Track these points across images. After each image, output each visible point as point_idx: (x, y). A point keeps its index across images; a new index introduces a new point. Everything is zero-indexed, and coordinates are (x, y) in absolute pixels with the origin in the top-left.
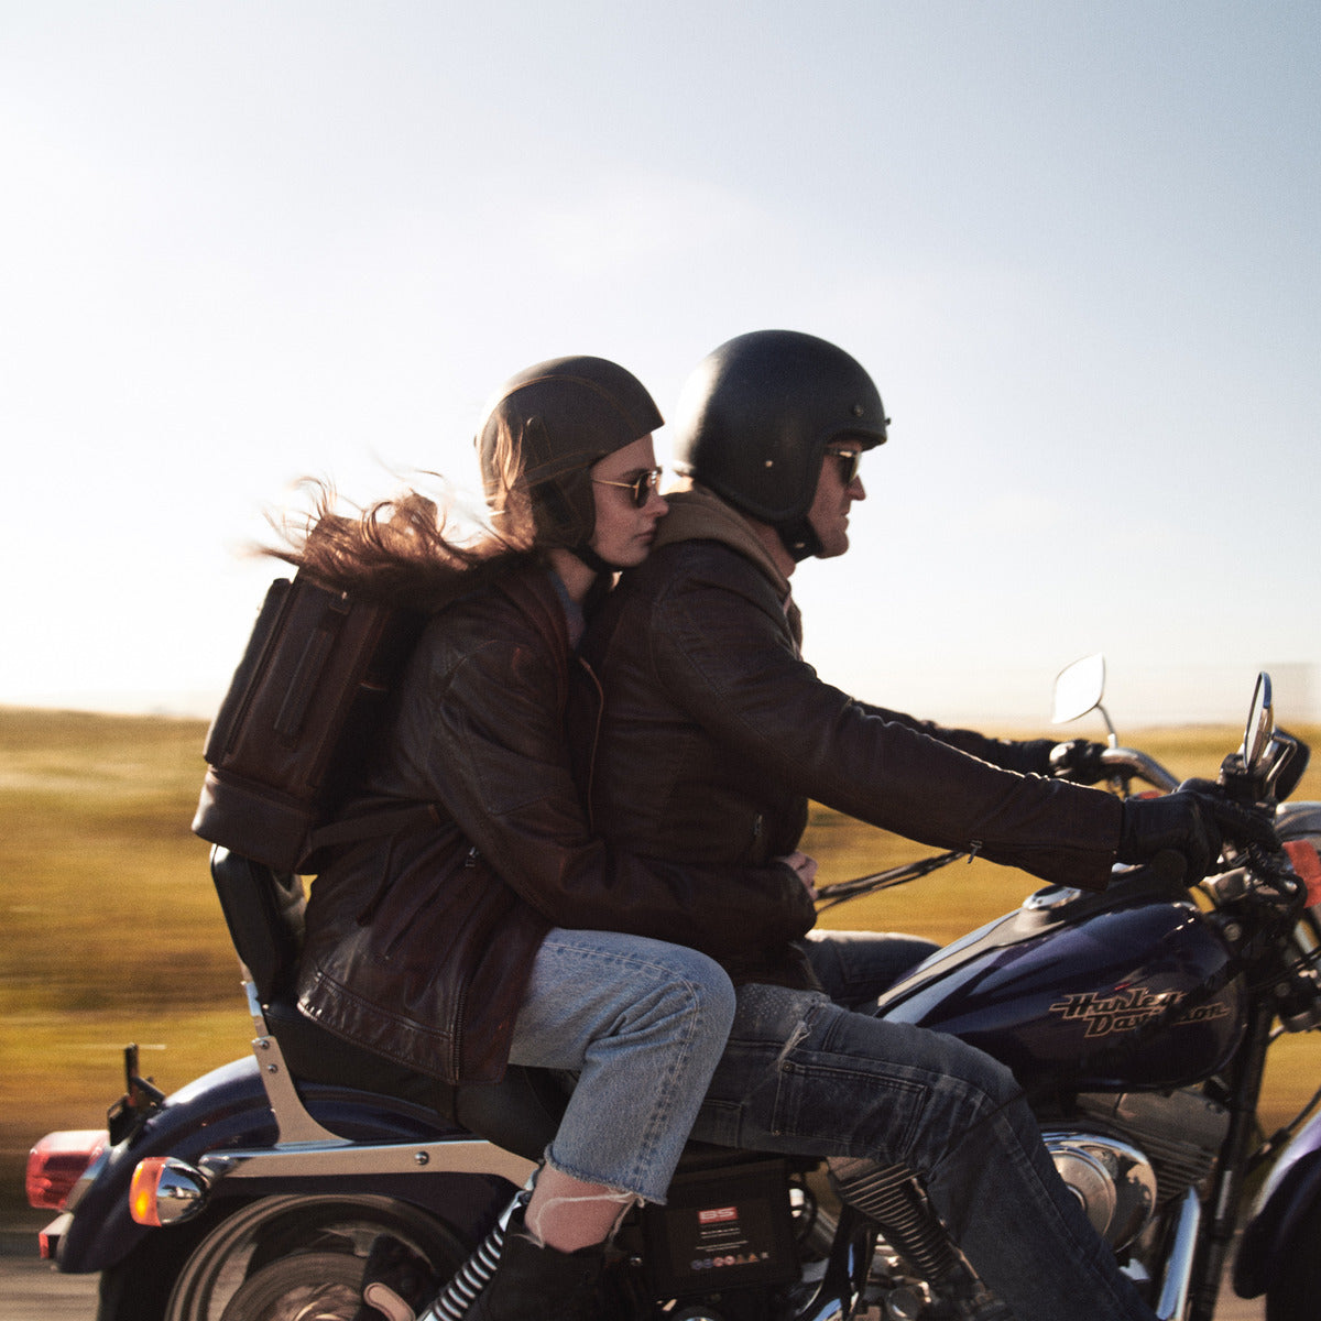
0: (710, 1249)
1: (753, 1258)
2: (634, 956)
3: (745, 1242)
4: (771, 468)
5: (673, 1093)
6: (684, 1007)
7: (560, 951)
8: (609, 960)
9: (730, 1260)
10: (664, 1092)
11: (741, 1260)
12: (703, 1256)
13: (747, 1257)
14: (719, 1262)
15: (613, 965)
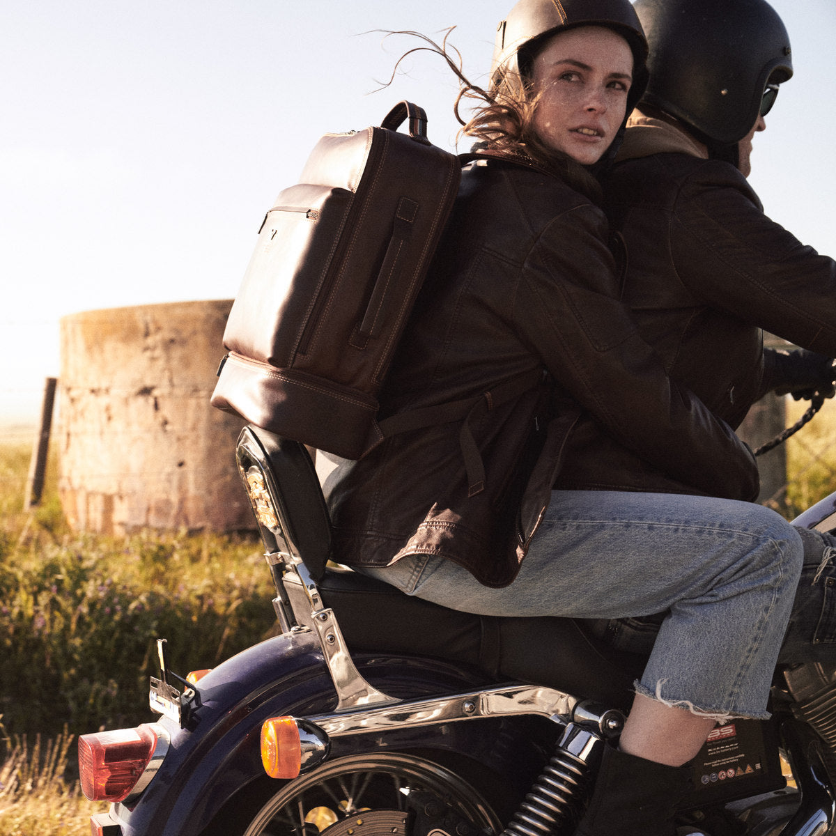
0: (715, 764)
1: (749, 769)
2: (721, 525)
3: (743, 755)
4: (726, 95)
5: (765, 629)
6: (771, 561)
7: (651, 528)
8: (700, 532)
9: (731, 773)
10: (759, 628)
11: (740, 773)
12: (710, 770)
13: (744, 769)
14: (722, 775)
15: (705, 536)
